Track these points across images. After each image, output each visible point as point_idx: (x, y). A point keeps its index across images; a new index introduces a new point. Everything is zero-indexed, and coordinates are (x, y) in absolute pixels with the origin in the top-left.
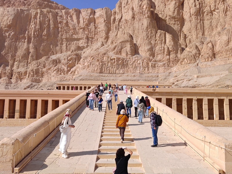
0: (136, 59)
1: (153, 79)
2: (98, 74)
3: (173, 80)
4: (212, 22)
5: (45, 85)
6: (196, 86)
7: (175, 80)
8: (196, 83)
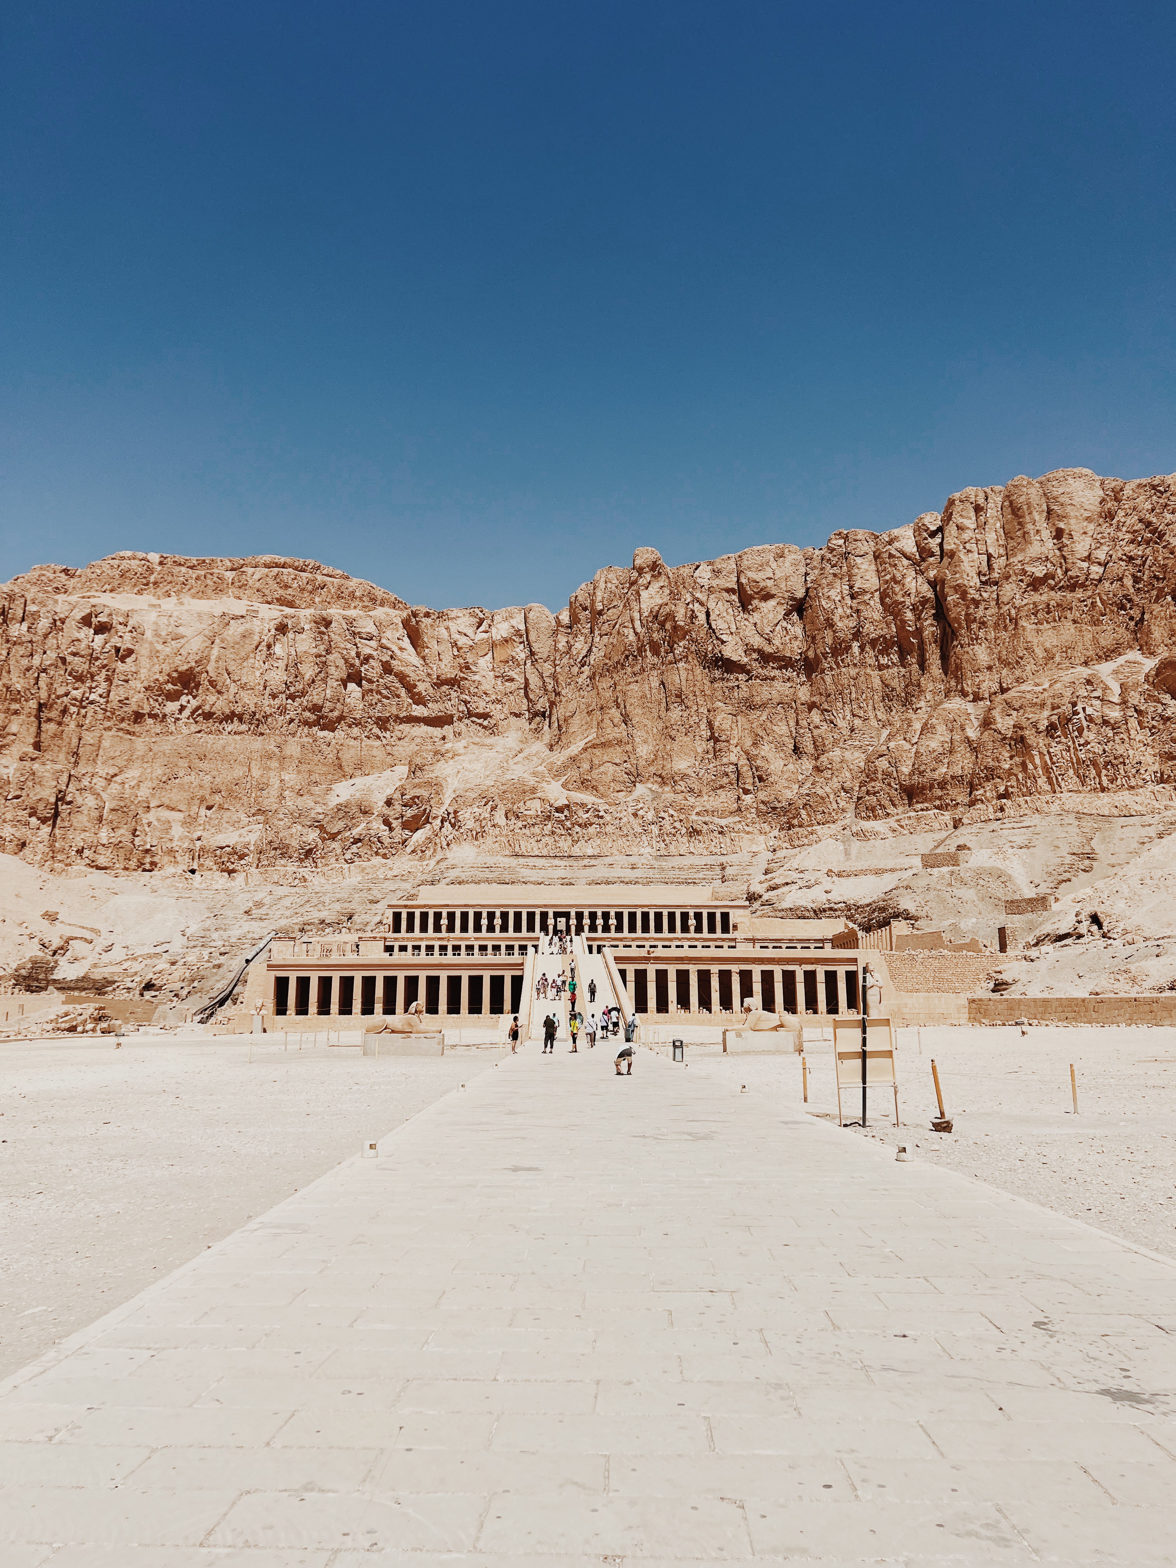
0: (641, 805)
1: (696, 876)
2: (513, 862)
3: (761, 883)
5: (319, 895)
6: (827, 906)
7: (766, 885)
8: (829, 896)
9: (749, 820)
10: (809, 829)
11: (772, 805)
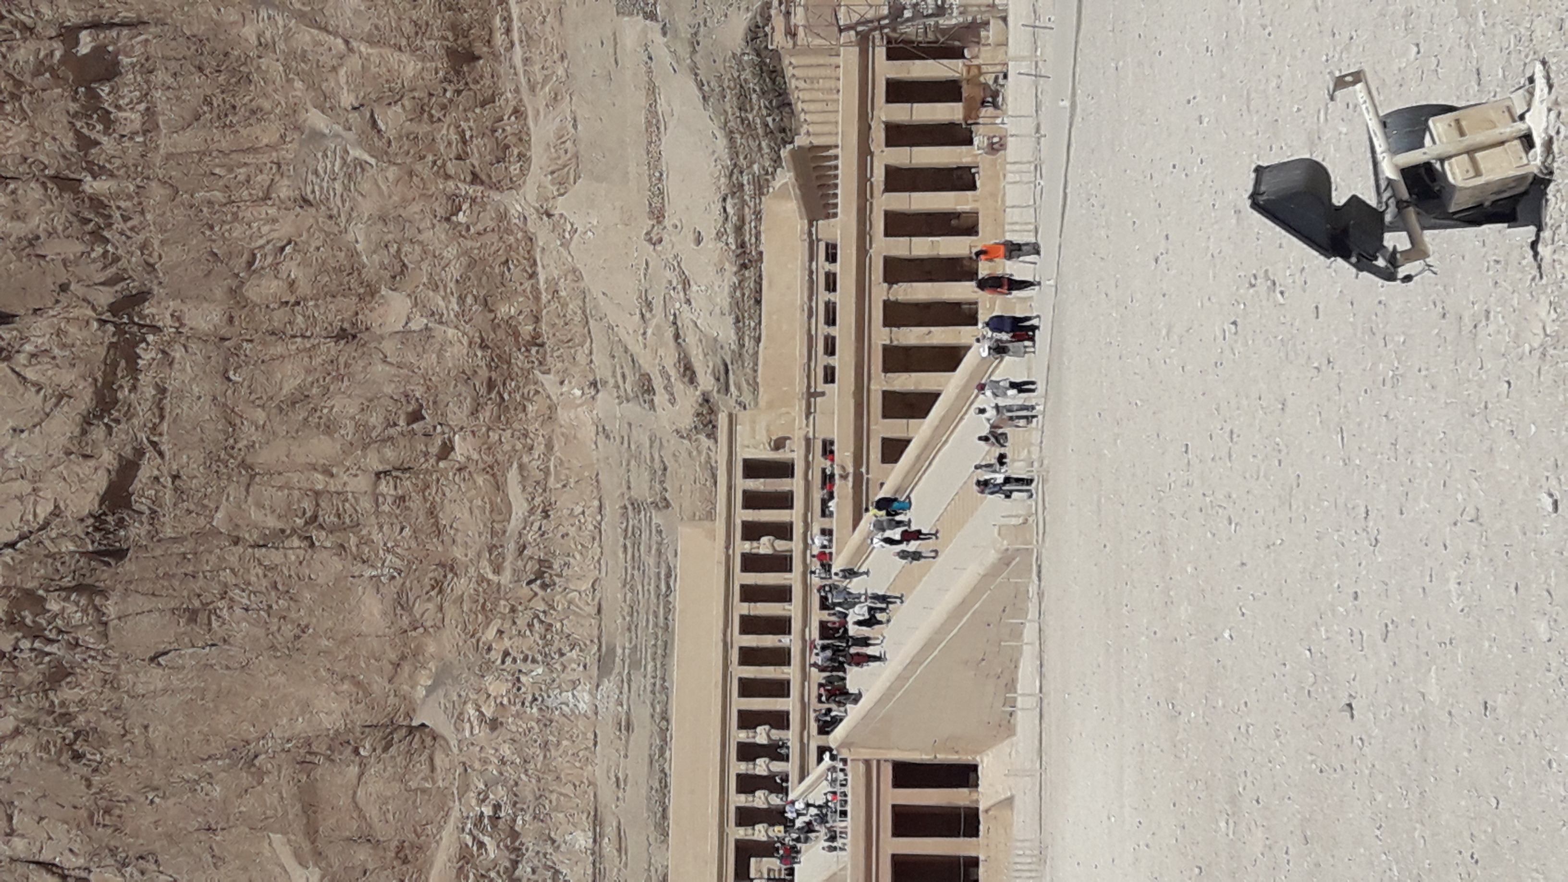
0: (471, 711)
1: (650, 571)
3: (673, 401)
4: (170, 81)
6: (731, 240)
7: (679, 387)
8: (709, 234)
9: (519, 446)
10: (545, 297)
11: (483, 391)
